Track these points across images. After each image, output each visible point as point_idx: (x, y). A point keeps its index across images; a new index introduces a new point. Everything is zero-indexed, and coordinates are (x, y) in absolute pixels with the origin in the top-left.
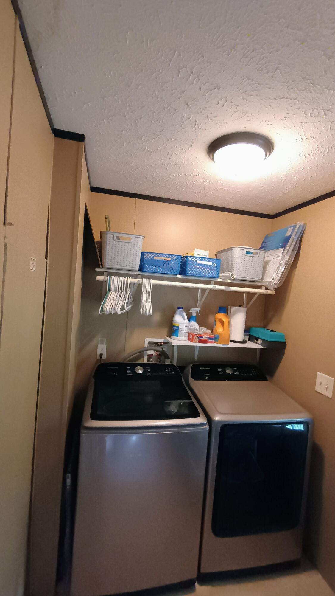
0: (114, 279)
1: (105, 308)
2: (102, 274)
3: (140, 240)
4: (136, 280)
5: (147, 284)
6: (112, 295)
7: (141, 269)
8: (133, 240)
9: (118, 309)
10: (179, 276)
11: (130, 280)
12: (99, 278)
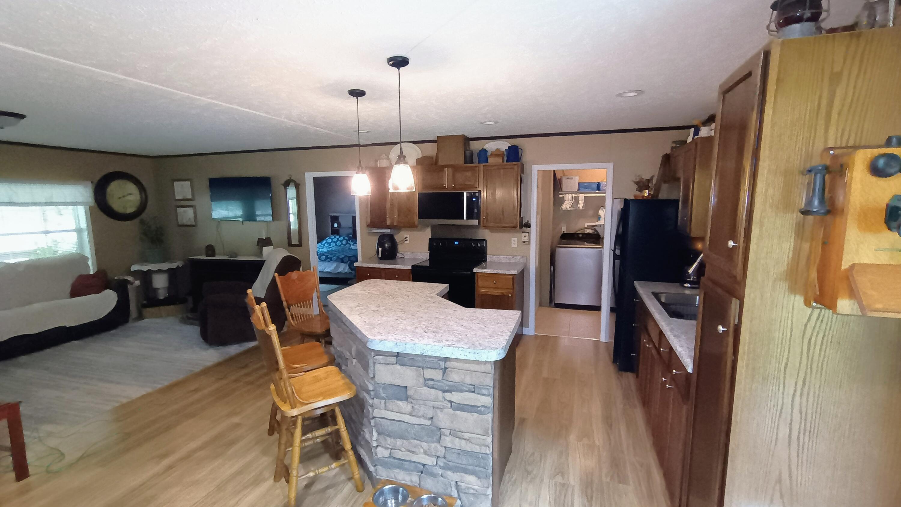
0: (567, 195)
1: (563, 208)
2: (562, 194)
3: (577, 178)
4: (576, 195)
5: (582, 196)
6: (566, 202)
7: (578, 190)
8: (574, 178)
9: (568, 207)
10: (597, 191)
11: (574, 195)
12: (561, 196)
